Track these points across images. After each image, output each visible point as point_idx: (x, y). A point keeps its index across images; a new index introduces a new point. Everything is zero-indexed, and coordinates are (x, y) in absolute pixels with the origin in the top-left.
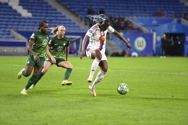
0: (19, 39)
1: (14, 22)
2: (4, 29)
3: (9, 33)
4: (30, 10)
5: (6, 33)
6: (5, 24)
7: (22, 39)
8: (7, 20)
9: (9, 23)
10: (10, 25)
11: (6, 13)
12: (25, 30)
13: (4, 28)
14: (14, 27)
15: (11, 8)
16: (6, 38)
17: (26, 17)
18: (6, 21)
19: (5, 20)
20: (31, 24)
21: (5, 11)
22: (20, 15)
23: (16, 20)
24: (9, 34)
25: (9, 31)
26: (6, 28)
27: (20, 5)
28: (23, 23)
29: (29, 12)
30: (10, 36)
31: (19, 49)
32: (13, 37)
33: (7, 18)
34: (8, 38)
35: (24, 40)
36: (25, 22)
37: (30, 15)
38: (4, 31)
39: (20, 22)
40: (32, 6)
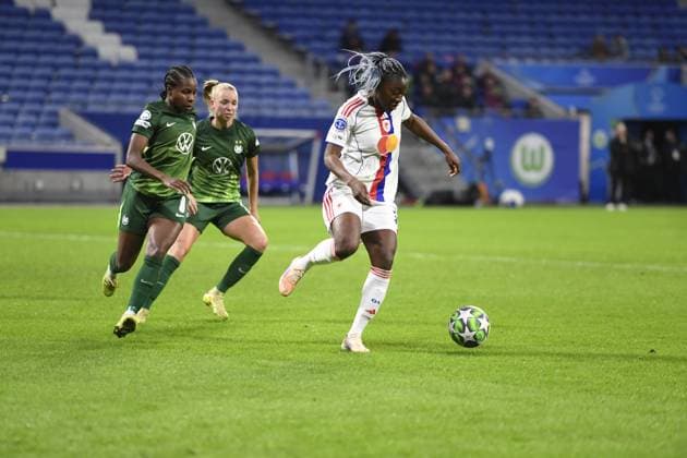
0: (86, 144)
1: (70, 79)
2: (36, 107)
3: (52, 119)
4: (129, 37)
5: (43, 119)
6: (37, 89)
7: (103, 142)
8: (48, 71)
9: (55, 84)
10: (59, 90)
11: (43, 47)
12: (111, 109)
13: (34, 101)
14: (74, 96)
15: (60, 28)
16: (43, 138)
17: (114, 61)
18: (42, 77)
19: (39, 71)
20: (135, 86)
21: (38, 40)
22: (94, 53)
23: (80, 73)
24: (54, 125)
25: (55, 114)
26: (41, 102)
27: (92, 17)
28: (105, 85)
29: (125, 43)
30: (57, 132)
31: (92, 180)
32: (69, 137)
33: (46, 65)
34: (51, 138)
35: (108, 145)
36: (112, 80)
37: (129, 54)
38: (37, 114)
39: (92, 80)
40: (138, 22)
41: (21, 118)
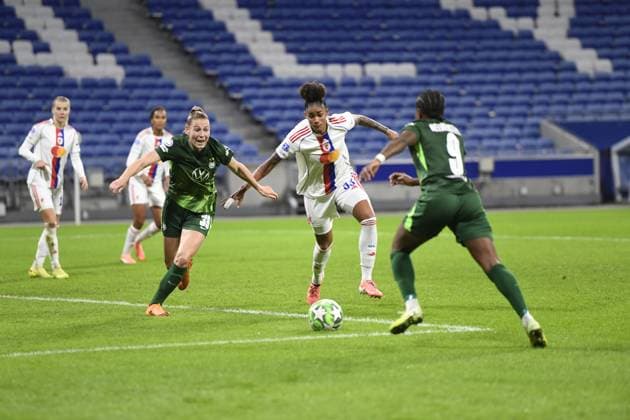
0: (567, 152)
1: (550, 93)
2: (520, 120)
3: (534, 130)
4: (606, 51)
5: (527, 131)
6: (522, 104)
7: (583, 150)
8: (530, 87)
9: (537, 98)
10: (540, 103)
11: (524, 65)
12: (589, 118)
13: (518, 115)
14: (554, 109)
15: (542, 47)
16: (527, 147)
17: (591, 74)
18: (525, 93)
19: (522, 88)
20: (611, 96)
21: (522, 59)
22: (572, 68)
23: (560, 86)
24: (536, 136)
25: (537, 126)
26: (525, 115)
27: (570, 35)
28: (583, 97)
29: (601, 57)
30: (540, 142)
31: (572, 184)
32: (551, 146)
33: (528, 82)
34: (533, 147)
35: (587, 152)
36: (589, 91)
37: (605, 66)
38: (521, 126)
39: (571, 93)
40: (614, 36)
41: (507, 131)
